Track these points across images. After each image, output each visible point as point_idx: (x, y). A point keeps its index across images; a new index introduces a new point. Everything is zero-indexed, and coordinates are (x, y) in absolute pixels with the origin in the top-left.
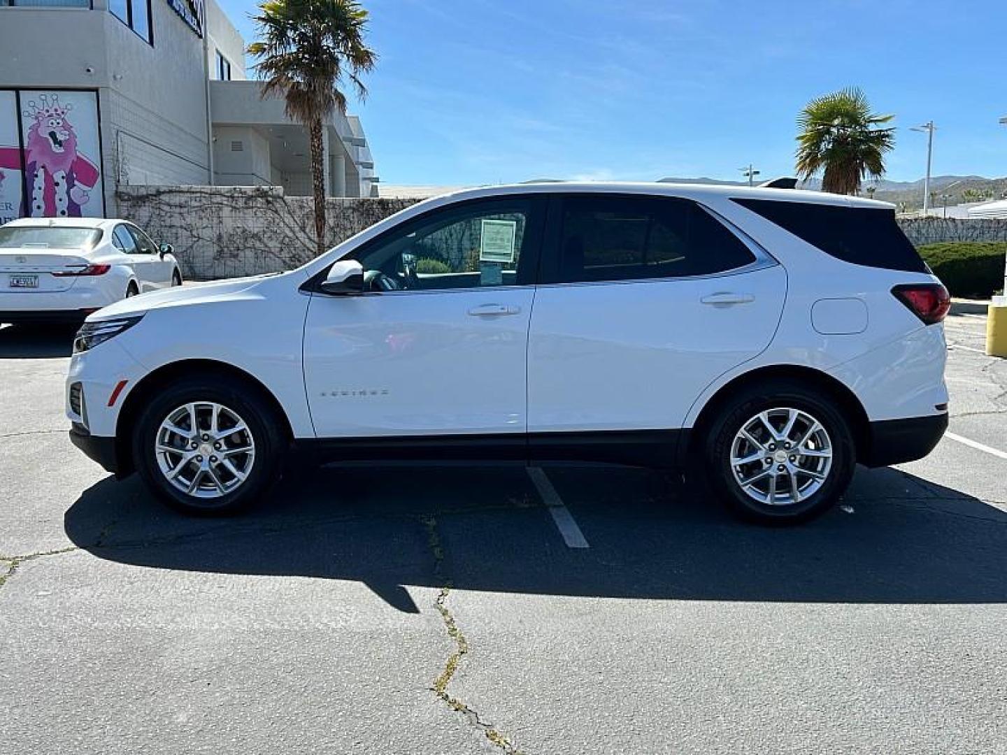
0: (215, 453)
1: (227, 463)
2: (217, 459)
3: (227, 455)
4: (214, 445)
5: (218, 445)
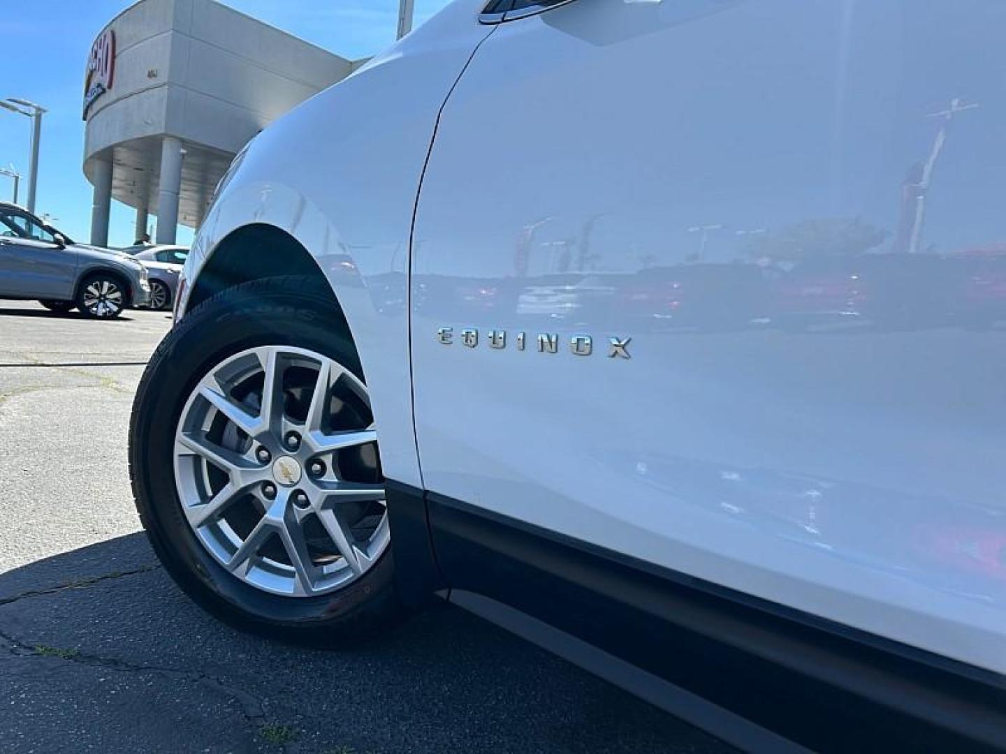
0: (306, 485)
1: (329, 519)
2: (306, 503)
3: (329, 498)
4: (308, 465)
5: (317, 467)
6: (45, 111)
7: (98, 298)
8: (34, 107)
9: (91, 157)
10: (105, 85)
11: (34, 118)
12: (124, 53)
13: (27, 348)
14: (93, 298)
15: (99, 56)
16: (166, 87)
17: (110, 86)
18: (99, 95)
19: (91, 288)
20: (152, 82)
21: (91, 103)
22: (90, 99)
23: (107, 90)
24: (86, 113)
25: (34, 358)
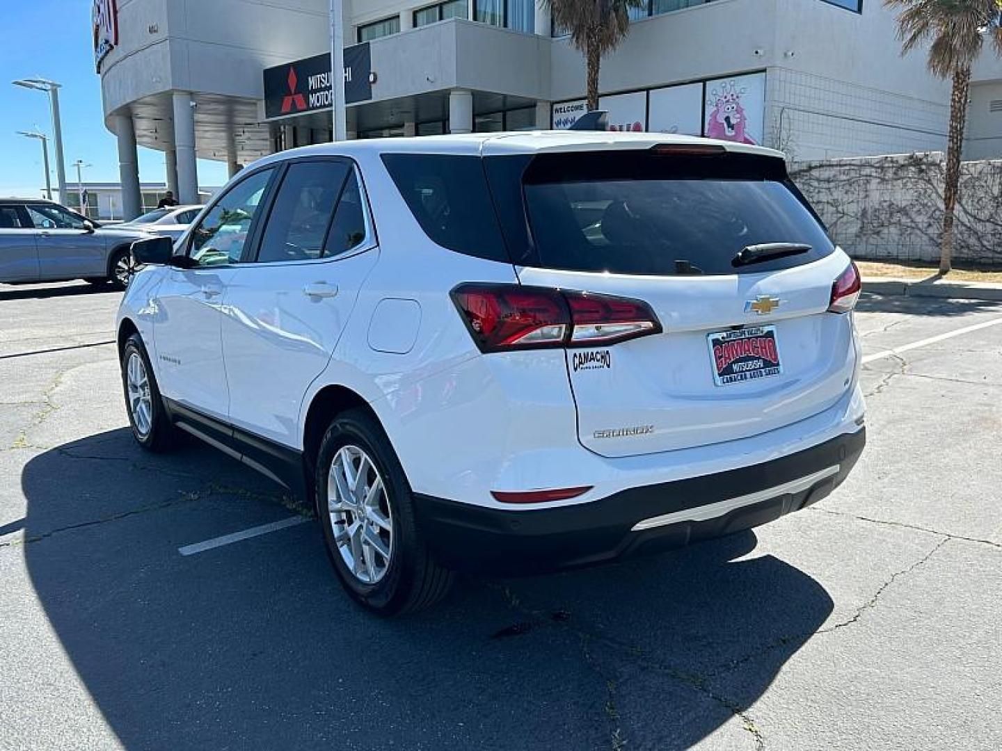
6: (60, 86)
7: (127, 271)
8: (49, 83)
9: (111, 115)
10: (112, 42)
11: (50, 92)
12: (123, 8)
13: (74, 331)
14: (123, 272)
15: (102, 10)
16: (168, 41)
17: (116, 43)
18: (107, 52)
19: (120, 264)
20: (154, 37)
21: (102, 59)
22: (100, 55)
23: (115, 46)
24: (99, 67)
25: (80, 340)
